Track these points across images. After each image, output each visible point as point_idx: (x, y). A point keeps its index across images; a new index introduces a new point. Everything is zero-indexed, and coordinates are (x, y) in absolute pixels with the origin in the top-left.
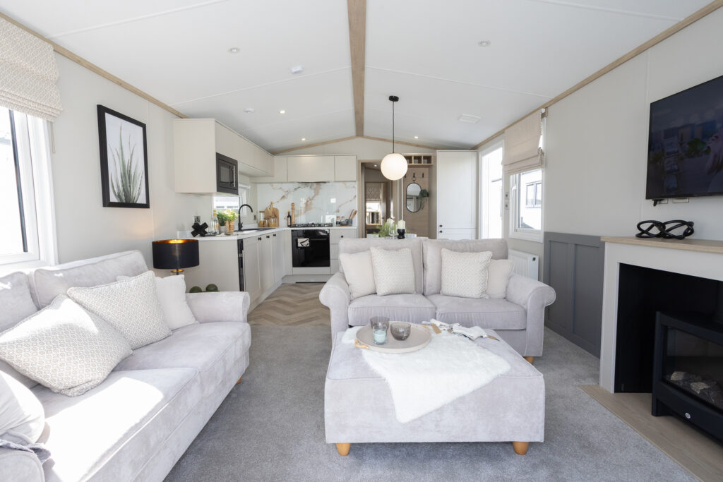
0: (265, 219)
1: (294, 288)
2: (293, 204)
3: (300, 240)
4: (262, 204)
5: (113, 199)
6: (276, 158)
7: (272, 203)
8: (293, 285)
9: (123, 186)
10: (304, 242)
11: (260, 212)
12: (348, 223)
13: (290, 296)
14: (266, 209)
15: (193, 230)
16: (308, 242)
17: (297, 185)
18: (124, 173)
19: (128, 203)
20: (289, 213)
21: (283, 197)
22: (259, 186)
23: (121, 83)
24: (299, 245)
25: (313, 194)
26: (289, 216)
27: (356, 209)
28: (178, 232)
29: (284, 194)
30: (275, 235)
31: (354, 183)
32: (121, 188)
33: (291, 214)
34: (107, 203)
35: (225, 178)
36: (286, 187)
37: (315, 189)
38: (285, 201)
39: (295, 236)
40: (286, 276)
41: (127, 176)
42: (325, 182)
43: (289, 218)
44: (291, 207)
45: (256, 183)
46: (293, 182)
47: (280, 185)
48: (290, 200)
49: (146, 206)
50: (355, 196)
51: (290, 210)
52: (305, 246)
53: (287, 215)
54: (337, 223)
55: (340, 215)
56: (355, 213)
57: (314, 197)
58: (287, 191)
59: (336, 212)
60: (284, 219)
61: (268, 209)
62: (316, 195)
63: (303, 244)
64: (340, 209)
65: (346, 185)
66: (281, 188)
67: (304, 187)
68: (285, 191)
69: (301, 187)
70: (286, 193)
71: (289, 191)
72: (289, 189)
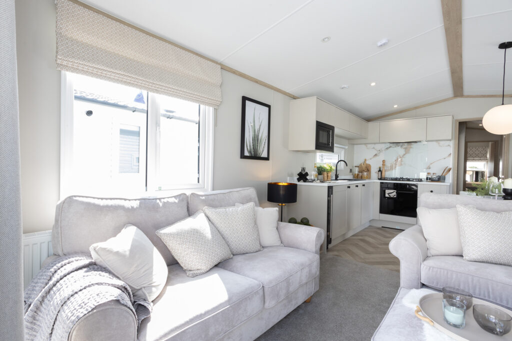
0: (359, 172)
1: (379, 231)
2: (384, 161)
3: (387, 191)
4: (358, 160)
5: (247, 154)
6: (370, 124)
7: (365, 160)
8: (379, 228)
9: (253, 145)
10: (391, 193)
11: (356, 166)
12: (440, 179)
13: (373, 238)
14: (361, 165)
15: (298, 177)
16: (395, 193)
17: (389, 145)
18: (255, 137)
19: (255, 157)
20: (380, 168)
21: (376, 155)
22: (355, 146)
23: (257, 81)
24: (387, 195)
25: (404, 153)
26: (380, 171)
27: (451, 166)
28: (288, 178)
29: (375, 152)
30: (364, 185)
31: (448, 143)
32: (252, 147)
33: (382, 169)
34: (243, 156)
35: (323, 140)
36: (378, 147)
37: (405, 148)
38: (377, 158)
39: (383, 187)
40: (373, 220)
41: (256, 139)
42: (416, 142)
43: (380, 173)
44: (382, 163)
46: (385, 143)
47: (373, 146)
48: (381, 157)
49: (267, 159)
50: (450, 154)
51: (381, 166)
52: (392, 196)
53: (378, 170)
54: (427, 179)
55: (431, 171)
56: (449, 170)
57: (404, 155)
58: (379, 150)
59: (427, 168)
60: (376, 173)
61: (362, 165)
62: (406, 153)
63: (390, 194)
64: (431, 166)
65: (439, 144)
66: (374, 148)
67: (395, 147)
68: (377, 151)
69: (392, 147)
70: (379, 152)
71: (381, 150)
72: (381, 148)
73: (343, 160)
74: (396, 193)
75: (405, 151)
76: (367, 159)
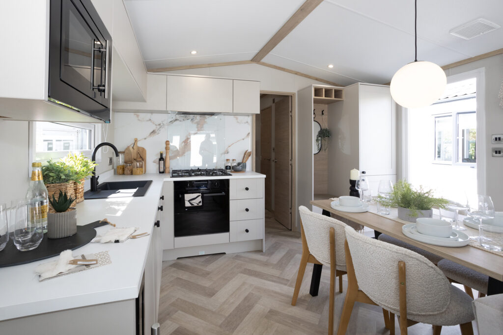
0: (126, 162)
2: (167, 143)
7: (136, 141)
10: (194, 199)
14: (128, 149)
16: (200, 199)
17: (174, 117)
20: (161, 155)
21: (153, 132)
24: (187, 204)
25: (196, 130)
26: (161, 159)
27: (250, 150)
29: (153, 128)
36: (158, 118)
37: (198, 123)
38: (155, 137)
39: (181, 189)
40: (165, 251)
42: (212, 114)
43: (162, 162)
44: (164, 146)
47: (148, 116)
48: (161, 138)
50: (249, 134)
51: (163, 150)
53: (159, 157)
54: (227, 168)
56: (249, 155)
57: (197, 133)
58: (159, 125)
59: (225, 153)
60: (154, 162)
61: (131, 148)
62: (199, 131)
63: (192, 202)
64: (229, 150)
65: (237, 119)
66: (150, 120)
67: (184, 120)
68: (156, 125)
69: (178, 120)
70: (158, 127)
71: (162, 124)
72: (162, 122)
73: (108, 142)
74: (202, 197)
75: (197, 128)
76: (139, 139)
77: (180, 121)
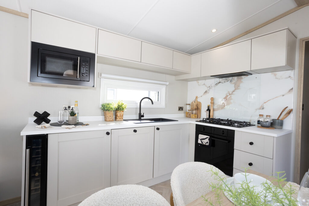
0: (189, 110)
2: (212, 99)
3: (201, 136)
7: (197, 98)
10: (204, 139)
11: (187, 104)
12: (274, 124)
14: (192, 103)
17: (218, 80)
21: (206, 92)
22: (189, 83)
24: (199, 142)
25: (233, 89)
26: (208, 109)
31: (288, 73)
33: (210, 108)
36: (209, 83)
38: (206, 95)
44: (211, 101)
45: (187, 80)
47: (204, 81)
48: (210, 94)
50: (292, 89)
52: (204, 144)
54: (259, 122)
55: (265, 113)
56: (290, 112)
57: (234, 91)
58: (209, 87)
59: (260, 109)
60: (205, 112)
61: (194, 102)
62: (235, 90)
63: (203, 141)
64: (265, 106)
65: (275, 75)
66: (204, 84)
67: (225, 82)
68: (207, 87)
69: (221, 82)
70: (209, 88)
71: (211, 87)
72: (211, 85)
73: (148, 97)
74: (209, 139)
75: (235, 87)
76: (198, 97)
77: (222, 83)
